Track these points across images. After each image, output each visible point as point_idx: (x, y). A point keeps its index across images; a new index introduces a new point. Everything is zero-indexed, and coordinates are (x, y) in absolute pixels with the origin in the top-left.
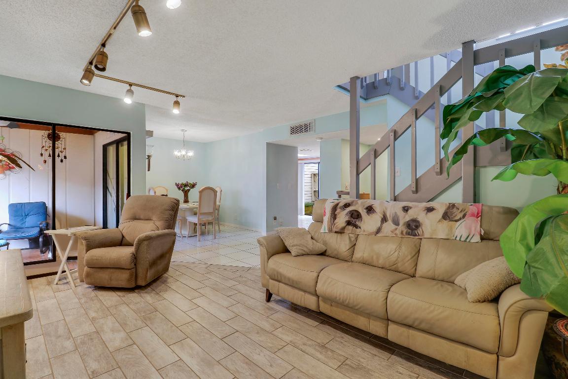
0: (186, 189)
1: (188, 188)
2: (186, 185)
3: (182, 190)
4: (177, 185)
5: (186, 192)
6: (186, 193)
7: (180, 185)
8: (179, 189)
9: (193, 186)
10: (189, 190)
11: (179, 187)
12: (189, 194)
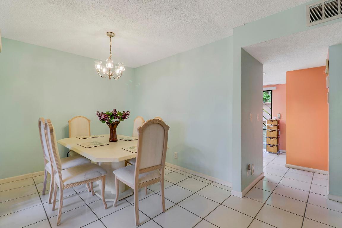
0: (113, 120)
1: (117, 120)
2: (114, 116)
3: (108, 123)
4: (100, 115)
5: (113, 125)
6: (113, 128)
7: (103, 116)
8: (103, 120)
9: (124, 116)
10: (117, 123)
11: (104, 117)
12: (118, 129)
